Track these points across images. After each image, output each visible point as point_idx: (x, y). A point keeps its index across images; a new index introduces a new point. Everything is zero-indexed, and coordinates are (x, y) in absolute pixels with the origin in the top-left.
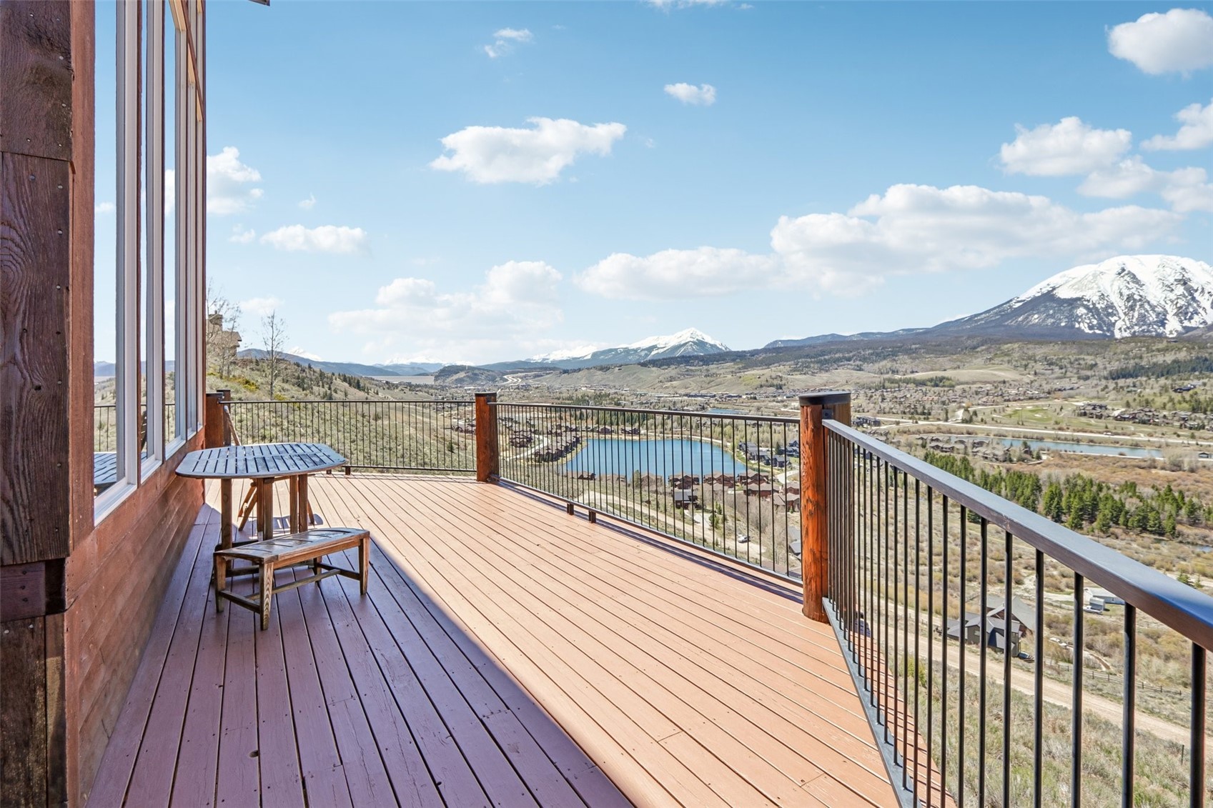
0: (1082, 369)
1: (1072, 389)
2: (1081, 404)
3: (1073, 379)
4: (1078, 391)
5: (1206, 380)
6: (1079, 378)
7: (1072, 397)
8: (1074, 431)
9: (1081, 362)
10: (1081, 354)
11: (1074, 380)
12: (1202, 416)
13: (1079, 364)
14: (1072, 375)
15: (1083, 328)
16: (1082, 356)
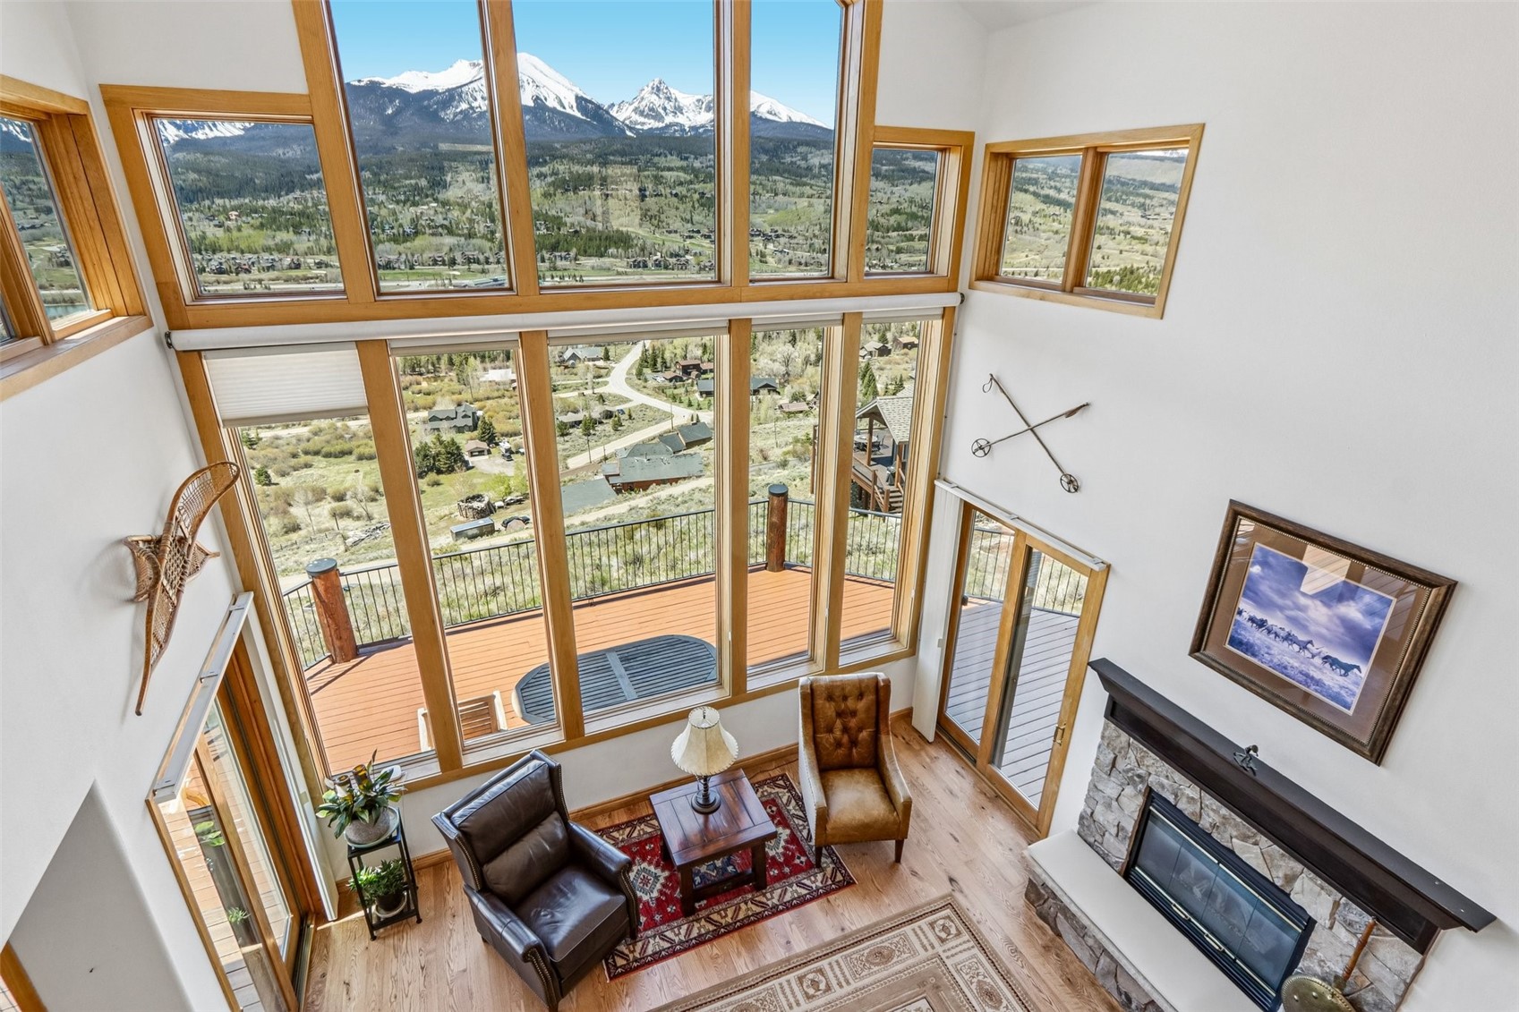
0: (38, 197)
1: (33, 227)
2: (55, 249)
3: (28, 212)
4: (43, 229)
5: (191, 214)
6: (37, 210)
7: (39, 240)
8: (62, 288)
9: (32, 186)
10: (27, 174)
11: (31, 213)
12: (200, 257)
13: (30, 189)
14: (25, 205)
15: (15, 132)
16: (30, 178)
